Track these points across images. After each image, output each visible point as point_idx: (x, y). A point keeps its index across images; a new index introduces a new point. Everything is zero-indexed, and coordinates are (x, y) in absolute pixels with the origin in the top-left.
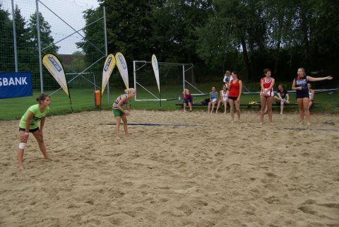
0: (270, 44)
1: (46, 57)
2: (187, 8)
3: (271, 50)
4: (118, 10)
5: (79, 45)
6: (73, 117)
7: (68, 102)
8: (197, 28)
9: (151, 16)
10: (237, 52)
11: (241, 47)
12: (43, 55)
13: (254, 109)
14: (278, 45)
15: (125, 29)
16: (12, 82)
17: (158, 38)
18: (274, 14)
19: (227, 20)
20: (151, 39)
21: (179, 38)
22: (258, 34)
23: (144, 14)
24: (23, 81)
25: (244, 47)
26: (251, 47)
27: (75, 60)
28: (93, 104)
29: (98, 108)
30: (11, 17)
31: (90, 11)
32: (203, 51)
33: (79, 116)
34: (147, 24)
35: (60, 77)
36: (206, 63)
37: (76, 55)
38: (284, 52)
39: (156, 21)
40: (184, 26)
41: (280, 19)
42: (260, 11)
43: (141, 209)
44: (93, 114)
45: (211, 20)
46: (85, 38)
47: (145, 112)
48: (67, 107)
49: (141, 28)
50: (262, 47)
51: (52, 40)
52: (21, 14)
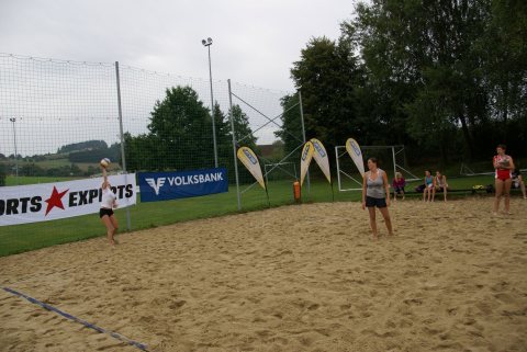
0: (495, 115)
1: (240, 150)
2: (391, 84)
3: (497, 122)
4: (316, 93)
5: (278, 134)
6: (270, 212)
7: (265, 196)
8: (406, 105)
9: (353, 96)
10: (455, 128)
11: (460, 122)
12: (238, 148)
13: (480, 194)
14: (505, 116)
15: (326, 113)
16: (207, 179)
17: (362, 119)
18: (495, 82)
19: (439, 93)
20: (355, 121)
21: (386, 117)
22: (479, 105)
23: (344, 95)
24: (218, 177)
25: (463, 122)
26: (472, 121)
27: (276, 150)
28: (291, 197)
29: (298, 201)
30: (211, 113)
31: (287, 98)
32: (414, 130)
33: (277, 211)
34: (348, 105)
35: (255, 170)
36: (419, 143)
37: (276, 145)
38: (513, 124)
39: (359, 101)
40: (391, 103)
41: (504, 85)
42: (479, 79)
43: (337, 326)
44: (293, 209)
45: (422, 94)
46: (283, 127)
47: (350, 204)
48: (264, 201)
49: (343, 110)
50: (485, 120)
51: (250, 131)
52: (221, 109)
